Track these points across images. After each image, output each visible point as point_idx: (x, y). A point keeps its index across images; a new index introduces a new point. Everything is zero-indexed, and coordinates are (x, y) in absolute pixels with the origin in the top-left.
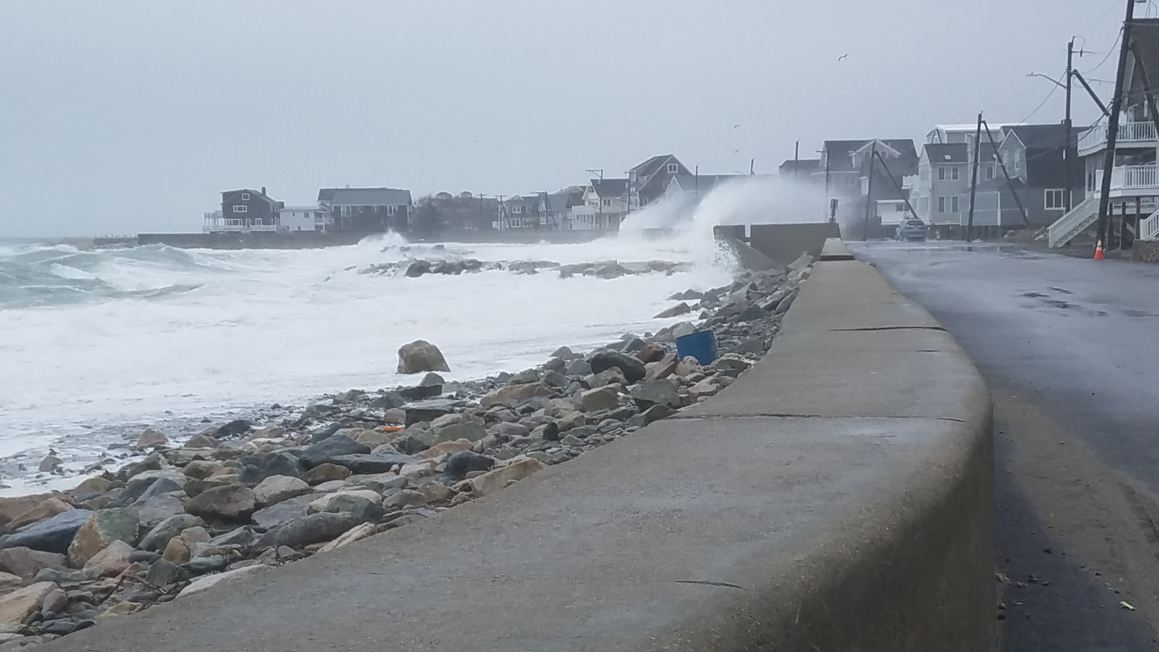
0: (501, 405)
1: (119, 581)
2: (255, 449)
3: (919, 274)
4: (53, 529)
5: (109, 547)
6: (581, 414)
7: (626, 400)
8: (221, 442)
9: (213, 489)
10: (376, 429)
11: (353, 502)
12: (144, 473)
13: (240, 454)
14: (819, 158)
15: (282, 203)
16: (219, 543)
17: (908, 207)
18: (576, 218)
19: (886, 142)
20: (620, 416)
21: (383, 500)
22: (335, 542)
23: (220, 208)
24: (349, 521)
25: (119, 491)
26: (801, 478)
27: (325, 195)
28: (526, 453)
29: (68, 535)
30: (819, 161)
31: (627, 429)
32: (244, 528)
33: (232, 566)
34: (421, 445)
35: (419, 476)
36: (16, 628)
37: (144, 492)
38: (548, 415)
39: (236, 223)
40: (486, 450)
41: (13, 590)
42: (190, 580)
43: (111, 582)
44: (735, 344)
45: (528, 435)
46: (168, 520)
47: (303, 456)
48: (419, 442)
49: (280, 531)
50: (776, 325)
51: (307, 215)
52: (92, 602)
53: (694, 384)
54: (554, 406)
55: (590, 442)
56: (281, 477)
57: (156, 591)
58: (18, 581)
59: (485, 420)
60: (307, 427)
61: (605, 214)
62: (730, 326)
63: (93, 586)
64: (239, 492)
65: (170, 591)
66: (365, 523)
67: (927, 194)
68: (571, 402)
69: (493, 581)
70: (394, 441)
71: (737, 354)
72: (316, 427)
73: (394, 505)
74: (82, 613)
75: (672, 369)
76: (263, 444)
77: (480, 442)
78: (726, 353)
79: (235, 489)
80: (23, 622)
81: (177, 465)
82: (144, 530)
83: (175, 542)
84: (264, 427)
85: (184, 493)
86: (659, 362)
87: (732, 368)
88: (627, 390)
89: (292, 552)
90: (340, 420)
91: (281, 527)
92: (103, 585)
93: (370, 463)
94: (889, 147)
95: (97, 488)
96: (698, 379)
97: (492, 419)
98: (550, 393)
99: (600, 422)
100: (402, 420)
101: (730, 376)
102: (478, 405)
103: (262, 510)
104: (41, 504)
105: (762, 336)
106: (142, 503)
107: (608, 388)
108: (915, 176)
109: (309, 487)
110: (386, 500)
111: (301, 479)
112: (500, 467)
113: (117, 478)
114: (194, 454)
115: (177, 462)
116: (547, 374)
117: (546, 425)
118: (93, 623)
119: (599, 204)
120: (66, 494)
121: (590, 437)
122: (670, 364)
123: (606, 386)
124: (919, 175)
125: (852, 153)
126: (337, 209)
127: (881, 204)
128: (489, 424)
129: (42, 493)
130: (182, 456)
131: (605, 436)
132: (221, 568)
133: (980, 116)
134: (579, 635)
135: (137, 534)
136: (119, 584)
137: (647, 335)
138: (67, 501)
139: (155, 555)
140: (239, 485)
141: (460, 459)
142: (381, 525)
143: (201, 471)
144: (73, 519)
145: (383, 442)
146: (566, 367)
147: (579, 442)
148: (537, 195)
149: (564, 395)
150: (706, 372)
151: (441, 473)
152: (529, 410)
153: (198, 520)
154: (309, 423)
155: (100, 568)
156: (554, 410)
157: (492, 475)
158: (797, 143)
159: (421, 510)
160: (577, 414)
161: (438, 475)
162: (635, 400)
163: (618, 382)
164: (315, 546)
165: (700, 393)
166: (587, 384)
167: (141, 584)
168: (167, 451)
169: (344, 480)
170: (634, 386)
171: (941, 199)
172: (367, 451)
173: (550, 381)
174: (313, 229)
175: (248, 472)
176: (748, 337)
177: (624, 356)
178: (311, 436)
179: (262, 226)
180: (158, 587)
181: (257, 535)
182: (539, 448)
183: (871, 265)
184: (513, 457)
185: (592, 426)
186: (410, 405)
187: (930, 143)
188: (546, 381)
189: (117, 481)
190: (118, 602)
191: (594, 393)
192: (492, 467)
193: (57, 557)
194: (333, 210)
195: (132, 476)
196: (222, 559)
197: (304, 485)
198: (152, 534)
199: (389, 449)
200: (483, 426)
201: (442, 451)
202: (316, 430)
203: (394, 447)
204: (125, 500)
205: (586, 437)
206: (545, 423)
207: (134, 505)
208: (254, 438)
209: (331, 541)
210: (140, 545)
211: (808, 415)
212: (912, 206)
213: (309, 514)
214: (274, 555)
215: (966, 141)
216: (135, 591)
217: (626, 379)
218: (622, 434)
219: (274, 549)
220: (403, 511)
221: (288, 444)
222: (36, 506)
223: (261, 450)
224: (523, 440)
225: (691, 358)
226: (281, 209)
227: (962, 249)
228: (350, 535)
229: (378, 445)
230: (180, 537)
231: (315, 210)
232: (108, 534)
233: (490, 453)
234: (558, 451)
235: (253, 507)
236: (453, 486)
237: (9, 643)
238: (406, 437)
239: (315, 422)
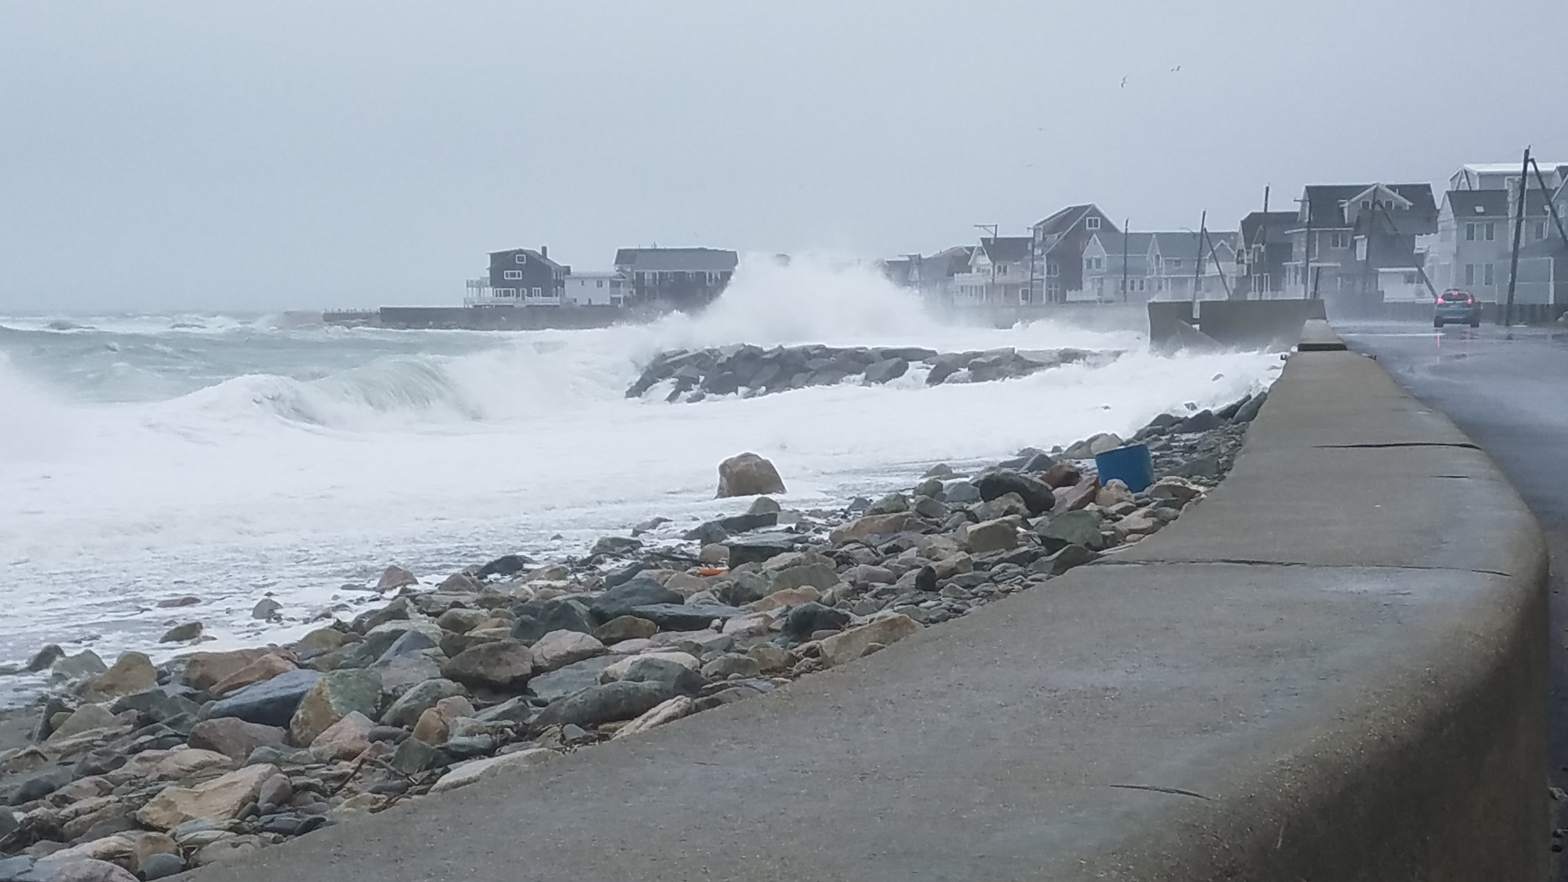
0: (856, 541)
1: (357, 765)
2: (531, 595)
3: (1434, 370)
4: (271, 696)
5: (344, 720)
6: (968, 556)
7: (1028, 538)
8: (486, 584)
9: (479, 646)
10: (689, 571)
11: (662, 668)
12: (388, 624)
13: (510, 600)
14: (1298, 210)
15: (568, 268)
16: (486, 718)
17: (1422, 278)
18: (959, 290)
19: (1392, 188)
20: (1019, 560)
21: (701, 667)
22: (638, 721)
23: (487, 274)
24: (657, 693)
25: (354, 646)
26: (1280, 650)
27: (624, 257)
28: (892, 607)
29: (291, 703)
30: (1297, 214)
31: (1030, 577)
32: (519, 700)
33: (504, 749)
34: (750, 594)
35: (748, 634)
36: (226, 824)
37: (388, 648)
38: (921, 556)
39: (507, 294)
40: (838, 603)
41: (222, 775)
42: (449, 766)
43: (346, 767)
44: (1177, 464)
45: (894, 583)
46: (419, 687)
47: (595, 605)
48: (749, 590)
49: (566, 705)
50: (1234, 438)
51: (600, 284)
52: (323, 793)
53: (1121, 518)
54: (931, 544)
55: (980, 594)
56: (566, 634)
57: (405, 780)
58: (227, 762)
59: (837, 562)
60: (598, 566)
61: (1000, 285)
62: (1172, 439)
63: (324, 771)
64: (513, 651)
65: (423, 780)
66: (679, 697)
67: (1448, 261)
68: (954, 539)
69: (862, 779)
70: (714, 587)
71: (1180, 478)
72: (608, 566)
73: (716, 673)
74: (310, 806)
75: (1092, 497)
76: (541, 588)
77: (830, 591)
78: (1165, 476)
79: (506, 647)
80: (234, 817)
81: (429, 615)
82: (389, 699)
83: (428, 716)
84: (543, 566)
85: (439, 650)
86: (1072, 487)
87: (1174, 496)
88: (1028, 523)
89: (582, 732)
90: (642, 557)
91: (566, 699)
92: (336, 771)
93: (684, 616)
94: (1396, 195)
95: (327, 643)
96: (1127, 511)
97: (845, 561)
98: (923, 526)
99: (993, 567)
100: (724, 560)
101: (1171, 507)
102: (827, 541)
103: (542, 675)
104: (256, 661)
105: (1215, 451)
106: (386, 663)
107: (1004, 521)
108: (1432, 234)
109: (603, 646)
110: (705, 666)
111: (594, 636)
112: (860, 625)
113: (352, 630)
114: (451, 599)
115: (430, 611)
116: (918, 502)
117: (919, 570)
118: (323, 820)
119: (991, 272)
120: (287, 648)
121: (979, 587)
122: (1088, 490)
123: (1000, 519)
124: (1439, 233)
125: (1343, 203)
126: (641, 276)
127: (1383, 273)
128: (842, 567)
129: (255, 648)
130: (437, 603)
131: (1001, 587)
132: (489, 752)
133: (1527, 152)
134: (981, 854)
135: (380, 704)
136: (357, 769)
137: (1056, 449)
138: (288, 659)
139: (402, 733)
140: (511, 642)
141: (804, 613)
142: (700, 699)
143: (462, 623)
144: (297, 682)
145: (700, 588)
146: (944, 492)
147: (964, 594)
148: (907, 259)
149: (942, 530)
150: (1139, 501)
151: (779, 631)
152: (896, 550)
153: (459, 688)
154: (601, 562)
155: (331, 747)
156: (930, 549)
157: (848, 636)
158: (1267, 189)
159: (752, 682)
160: (962, 555)
161: (774, 635)
162: (1040, 537)
163: (1017, 513)
164: (613, 725)
165: (1130, 530)
166: (975, 515)
167: (384, 769)
168: (417, 596)
169: (649, 638)
170: (1039, 519)
171: (1470, 268)
172: (679, 600)
173: (923, 511)
174: (608, 303)
175: (524, 624)
176: (1195, 455)
177: (1026, 478)
178: (604, 578)
179: (541, 298)
180: (407, 775)
181: (535, 708)
182: (910, 600)
183: (1371, 357)
184: (876, 612)
185: (982, 572)
186: (734, 540)
187: (1455, 189)
188: (917, 510)
189: (353, 633)
190: (356, 793)
191: (985, 528)
192: (847, 625)
193: (277, 732)
194: (635, 278)
195: (371, 628)
196: (490, 740)
197: (597, 644)
198: (399, 704)
199: (708, 598)
200: (834, 569)
201: (779, 603)
202: (609, 571)
203: (715, 595)
204: (363, 659)
205: (974, 587)
206: (918, 567)
207: (376, 666)
208: (529, 580)
209: (632, 719)
210: (383, 719)
211: (1288, 562)
212: (1427, 276)
213: (603, 683)
214: (559, 736)
215: (1506, 187)
216: (376, 779)
217: (1028, 509)
218: (1023, 584)
219: (558, 729)
220: (729, 683)
221: (574, 590)
222: (248, 664)
223: (537, 595)
224: (888, 590)
225: (1118, 482)
226: (567, 276)
227: (1499, 337)
228: (659, 712)
229: (694, 593)
230: (435, 709)
231: (610, 278)
232: (342, 704)
233: (844, 606)
234: (936, 605)
235: (529, 671)
236: (795, 649)
237: (218, 843)
238: (730, 582)
239: (609, 560)
